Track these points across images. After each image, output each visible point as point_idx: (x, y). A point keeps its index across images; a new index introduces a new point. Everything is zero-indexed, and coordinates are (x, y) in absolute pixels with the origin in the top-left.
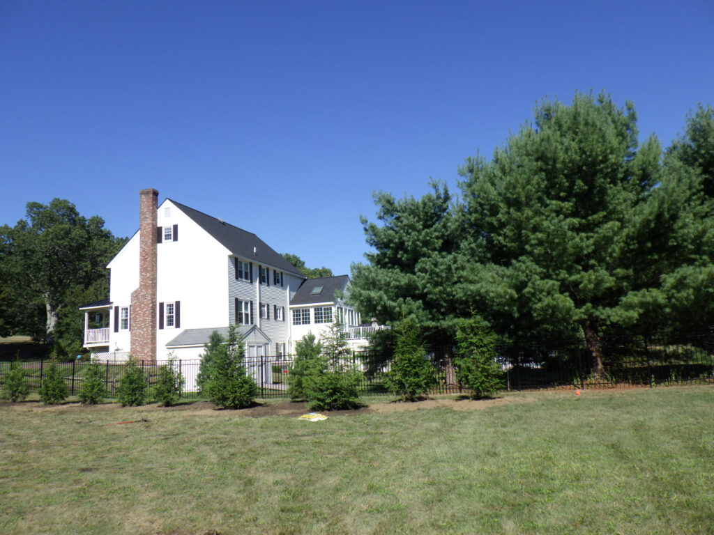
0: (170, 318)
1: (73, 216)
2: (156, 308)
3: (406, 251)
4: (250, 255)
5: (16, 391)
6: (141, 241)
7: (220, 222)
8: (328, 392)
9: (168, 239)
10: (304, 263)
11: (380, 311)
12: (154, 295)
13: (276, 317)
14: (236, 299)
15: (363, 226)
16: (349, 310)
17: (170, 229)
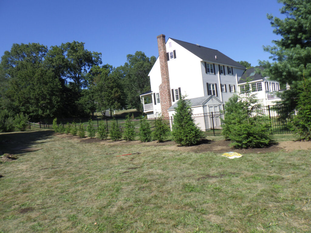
0: (177, 96)
1: (144, 58)
2: (170, 92)
3: (305, 32)
4: (213, 59)
5: (102, 135)
6: (160, 61)
7: (198, 46)
8: (243, 136)
9: (172, 58)
10: (250, 64)
11: (285, 76)
12: (169, 86)
13: (230, 91)
14: (207, 84)
15: (270, 21)
16: (272, 83)
17: (172, 53)
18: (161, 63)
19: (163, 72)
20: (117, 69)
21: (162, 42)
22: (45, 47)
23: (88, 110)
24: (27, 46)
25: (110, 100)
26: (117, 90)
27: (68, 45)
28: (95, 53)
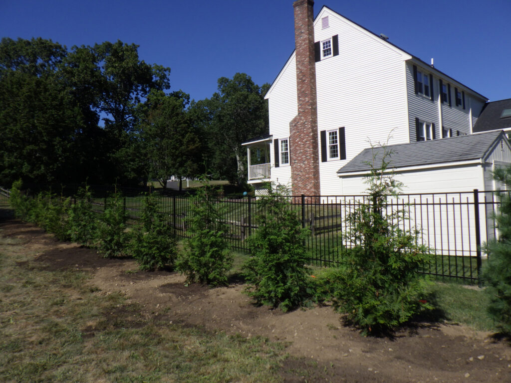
0: (334, 148)
2: (317, 137)
6: (297, 61)
9: (328, 54)
12: (314, 122)
14: (417, 120)
17: (329, 42)
18: (299, 66)
19: (302, 87)
20: (197, 104)
21: (306, 15)
22: (63, 47)
23: (132, 173)
24: (28, 43)
25: (177, 157)
26: (194, 138)
27: (106, 46)
28: (157, 66)
